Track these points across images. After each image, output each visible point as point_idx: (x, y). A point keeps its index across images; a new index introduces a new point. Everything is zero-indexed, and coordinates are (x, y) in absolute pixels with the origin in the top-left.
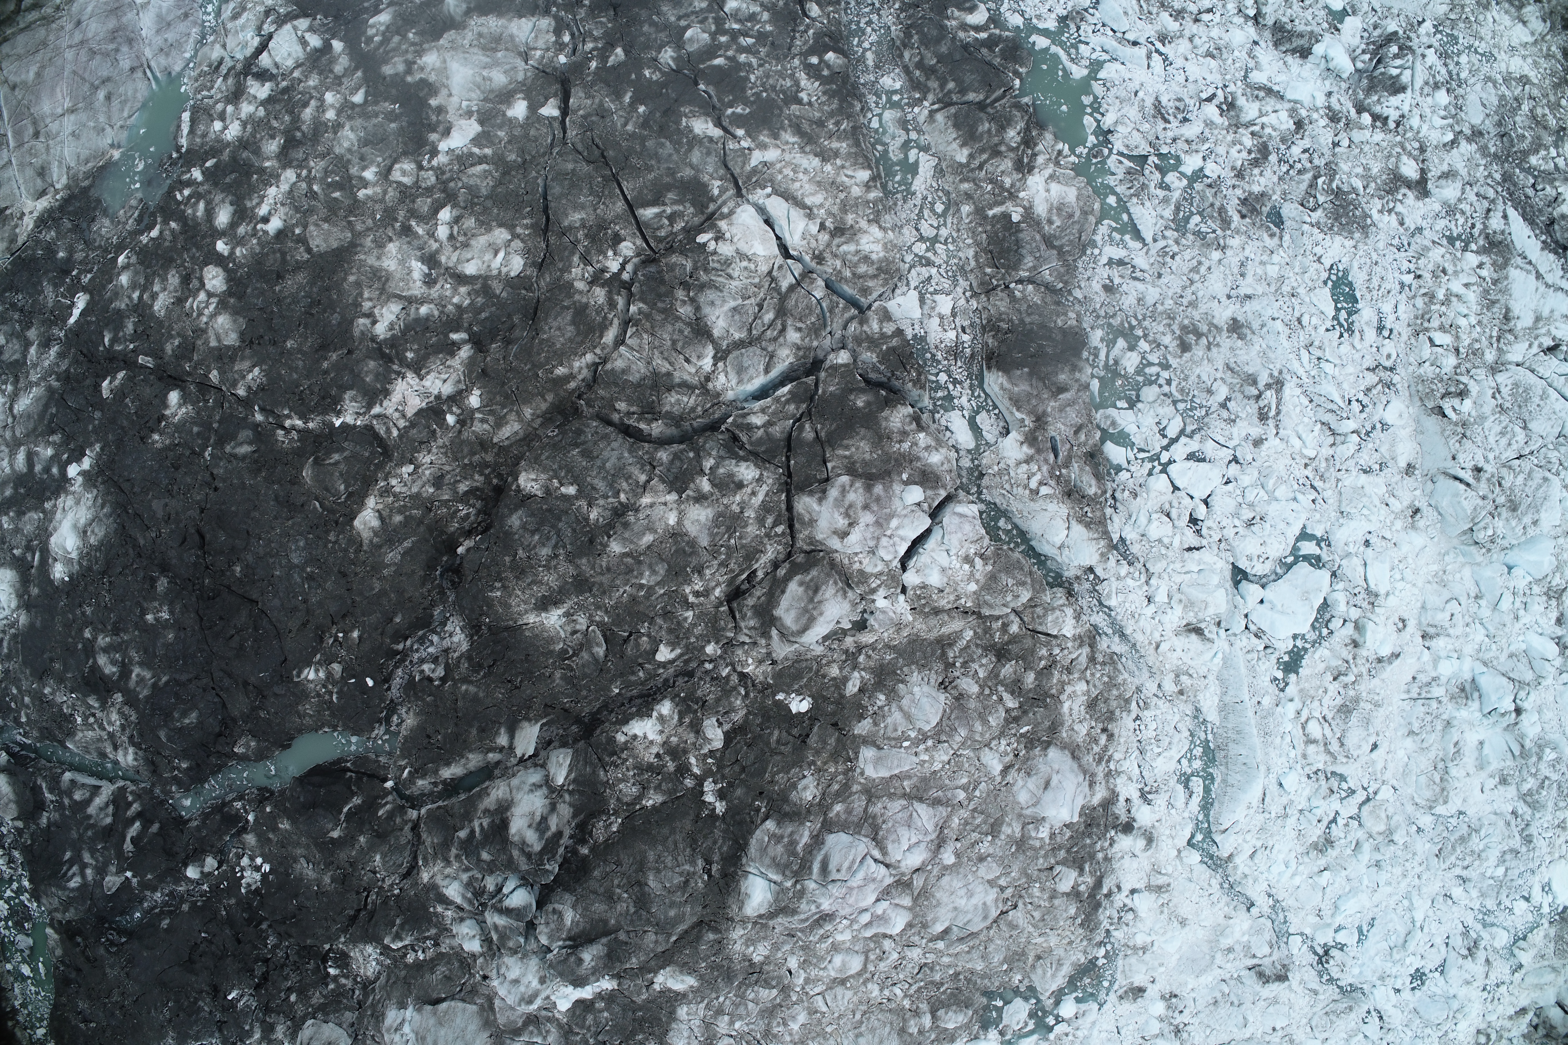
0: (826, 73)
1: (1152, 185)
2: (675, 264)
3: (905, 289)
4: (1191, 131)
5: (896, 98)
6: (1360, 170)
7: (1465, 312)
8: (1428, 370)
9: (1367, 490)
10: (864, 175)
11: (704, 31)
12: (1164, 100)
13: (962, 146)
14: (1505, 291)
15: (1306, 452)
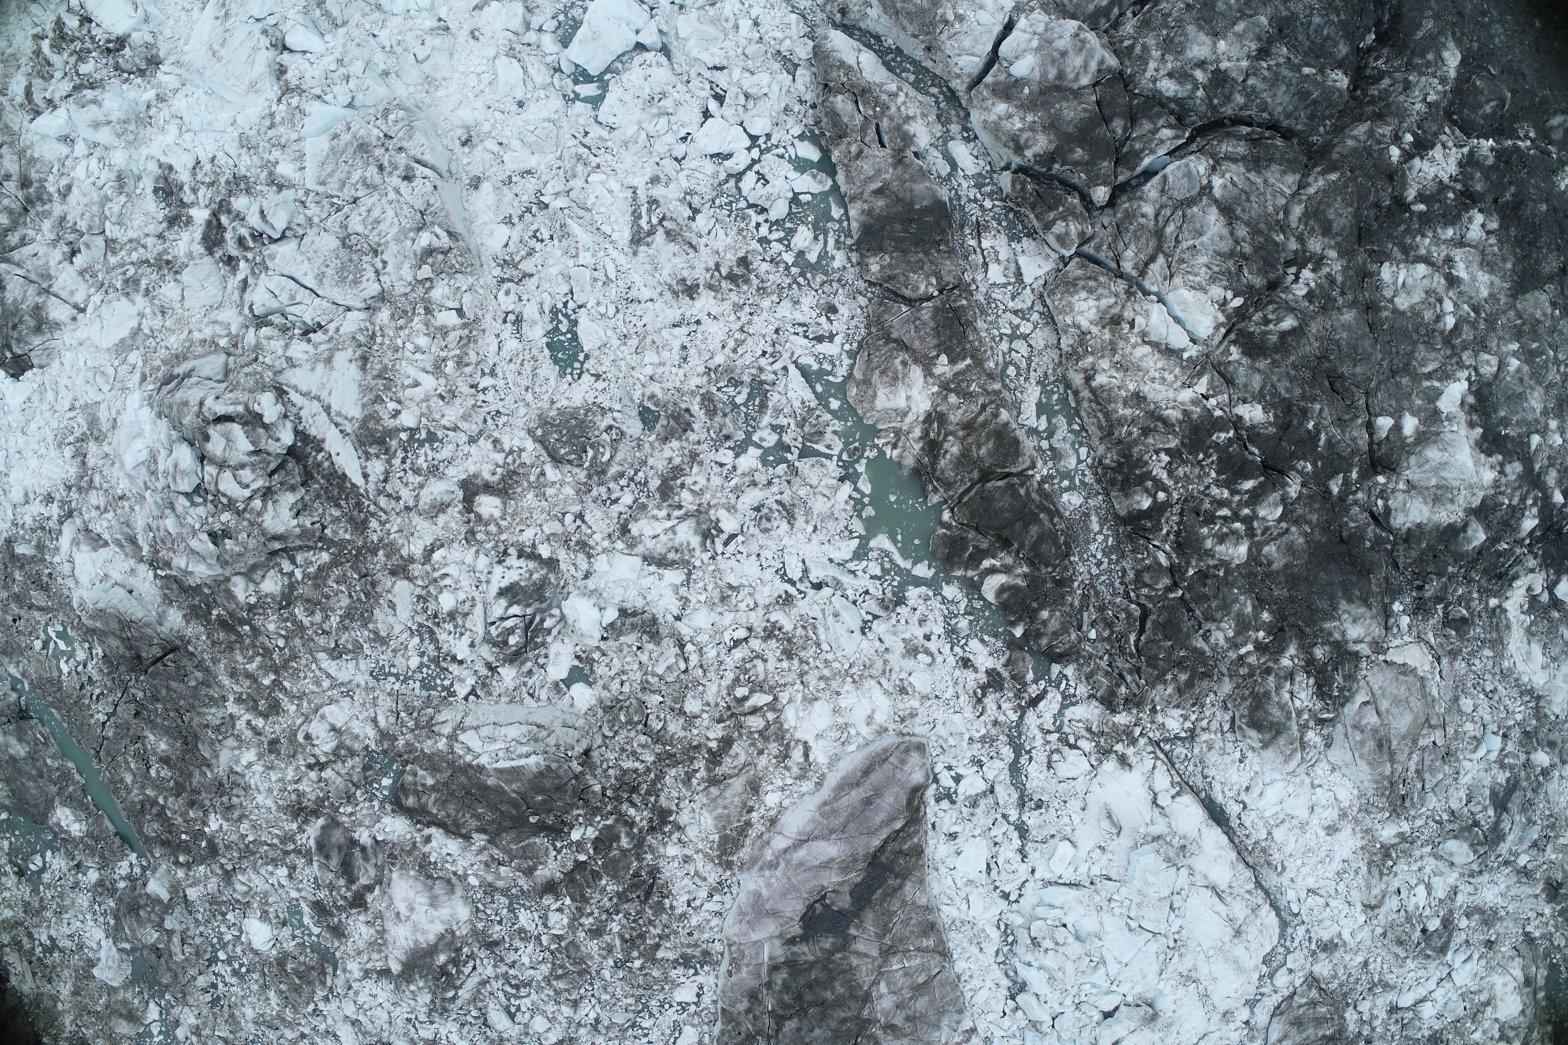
0: (1149, 484)
1: (793, 426)
2: (1258, 275)
3: (1035, 286)
4: (752, 497)
5: (1066, 483)
6: (550, 491)
7: (418, 356)
8: (463, 281)
9: (527, 152)
10: (1100, 379)
11: (1264, 519)
12: (784, 526)
13: (1008, 423)
14: (365, 389)
15: (603, 177)
